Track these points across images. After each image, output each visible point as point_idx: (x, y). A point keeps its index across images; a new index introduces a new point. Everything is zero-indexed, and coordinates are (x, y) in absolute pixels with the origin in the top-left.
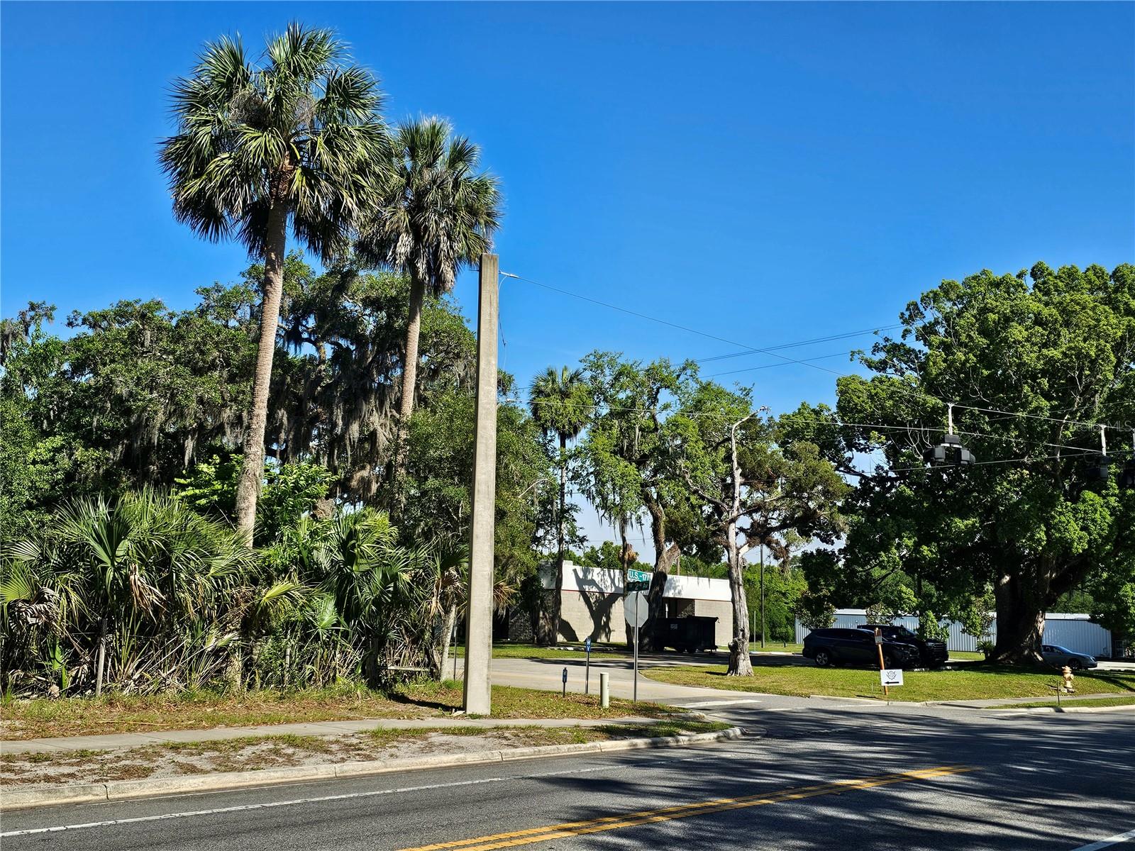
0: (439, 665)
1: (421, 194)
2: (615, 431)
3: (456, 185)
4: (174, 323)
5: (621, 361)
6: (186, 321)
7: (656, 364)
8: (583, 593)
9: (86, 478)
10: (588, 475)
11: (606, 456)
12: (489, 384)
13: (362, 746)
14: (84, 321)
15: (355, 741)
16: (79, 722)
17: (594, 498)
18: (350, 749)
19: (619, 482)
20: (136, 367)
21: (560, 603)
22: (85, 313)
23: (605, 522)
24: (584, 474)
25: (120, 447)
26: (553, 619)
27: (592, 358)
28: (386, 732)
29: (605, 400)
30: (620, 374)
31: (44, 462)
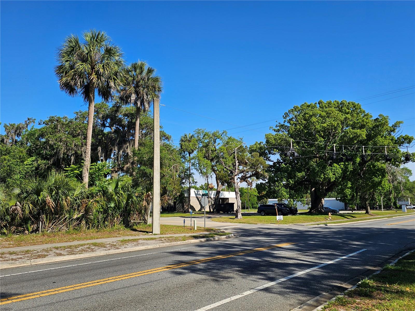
0: (147, 220)
1: (138, 82)
2: (204, 151)
3: (148, 79)
4: (67, 122)
5: (205, 131)
6: (71, 122)
7: (215, 132)
8: (197, 197)
9: (42, 169)
10: (196, 164)
11: (201, 158)
12: (157, 137)
13: (117, 245)
14: (44, 123)
15: (115, 243)
16: (32, 241)
17: (198, 171)
18: (113, 246)
19: (205, 166)
20: (56, 136)
21: (190, 201)
22: (44, 121)
23: (202, 177)
24: (195, 164)
25: (52, 160)
26: (188, 206)
27: (197, 130)
28: (125, 240)
29: (201, 142)
30: (205, 135)
31: (30, 165)
